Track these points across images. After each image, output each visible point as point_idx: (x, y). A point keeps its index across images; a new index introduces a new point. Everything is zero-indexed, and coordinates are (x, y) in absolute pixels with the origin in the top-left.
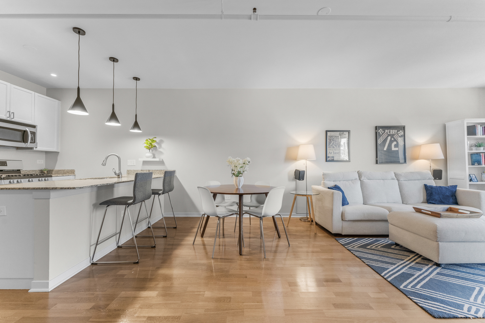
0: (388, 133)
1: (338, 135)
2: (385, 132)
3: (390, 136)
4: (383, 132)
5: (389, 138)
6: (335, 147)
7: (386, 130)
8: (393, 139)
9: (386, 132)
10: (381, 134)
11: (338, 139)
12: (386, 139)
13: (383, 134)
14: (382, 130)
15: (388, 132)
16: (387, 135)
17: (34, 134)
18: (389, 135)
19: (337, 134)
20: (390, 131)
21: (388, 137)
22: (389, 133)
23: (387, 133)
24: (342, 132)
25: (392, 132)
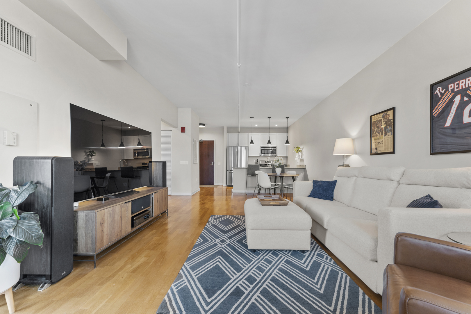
0: (456, 90)
1: (382, 118)
2: (447, 89)
3: (458, 94)
4: (443, 92)
5: (458, 99)
6: (378, 135)
7: (450, 86)
8: (466, 99)
9: (450, 89)
10: (440, 96)
11: (381, 123)
12: (451, 102)
13: (442, 94)
14: (441, 88)
15: (456, 86)
16: (453, 94)
17: (275, 150)
18: (456, 94)
19: (380, 118)
20: (458, 84)
21: (454, 97)
22: (457, 88)
23: (453, 90)
24: (386, 113)
25: (465, 85)
